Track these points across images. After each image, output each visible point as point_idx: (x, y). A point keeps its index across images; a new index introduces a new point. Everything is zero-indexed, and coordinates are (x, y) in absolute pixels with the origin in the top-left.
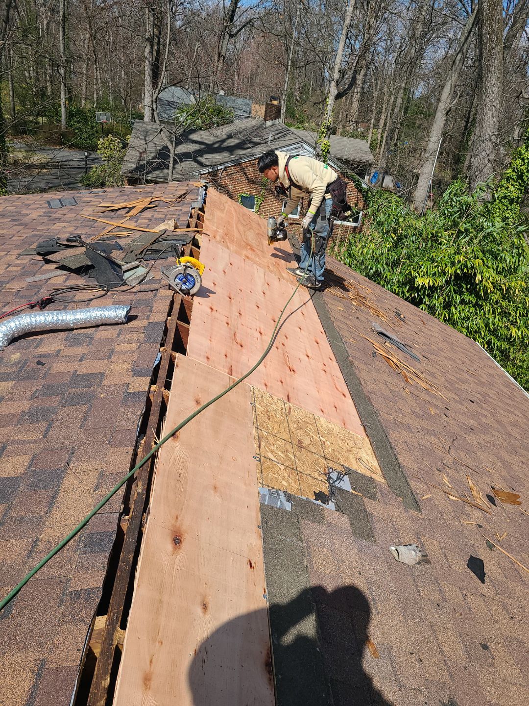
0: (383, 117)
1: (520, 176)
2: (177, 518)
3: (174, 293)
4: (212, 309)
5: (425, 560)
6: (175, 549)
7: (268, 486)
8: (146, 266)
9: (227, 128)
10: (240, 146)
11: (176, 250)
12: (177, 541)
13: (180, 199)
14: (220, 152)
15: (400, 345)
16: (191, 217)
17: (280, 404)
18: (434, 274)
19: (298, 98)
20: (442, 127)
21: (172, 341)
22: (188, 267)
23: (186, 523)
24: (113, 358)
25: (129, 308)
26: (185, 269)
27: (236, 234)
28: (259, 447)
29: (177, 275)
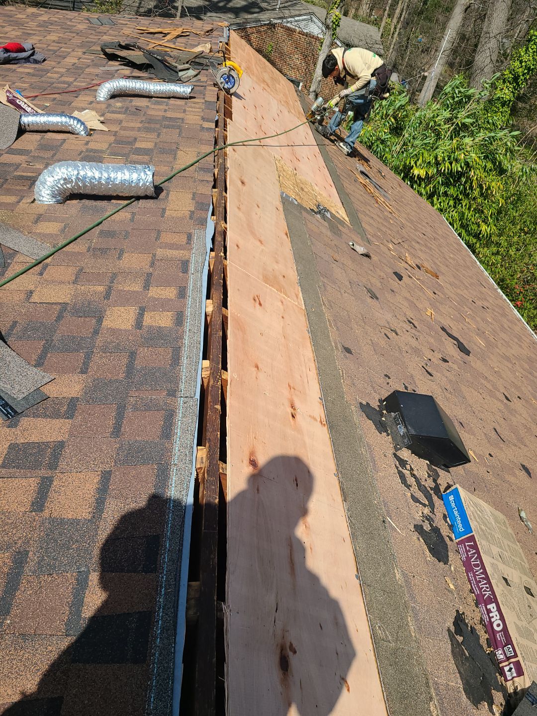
0: (400, 5)
1: (516, 79)
10: (246, 9)
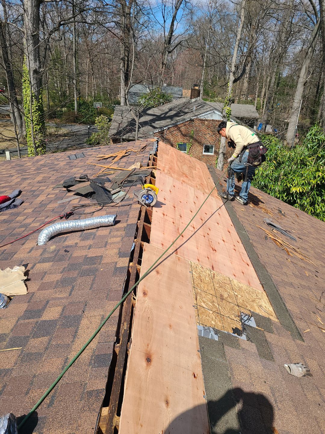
0: (264, 90)
2: (148, 345)
3: (141, 206)
4: (164, 214)
5: (308, 374)
6: (148, 365)
7: (203, 324)
8: (125, 191)
9: (168, 105)
10: (177, 115)
11: (142, 180)
12: (149, 360)
13: (143, 150)
14: (165, 119)
15: (282, 231)
16: (150, 160)
17: (208, 272)
18: (303, 184)
19: (210, 84)
20: (302, 93)
21: (141, 235)
22: (149, 190)
23: (154, 348)
24: (108, 246)
25: (115, 216)
26: (147, 192)
27: (177, 168)
28: (196, 299)
29: (142, 196)
